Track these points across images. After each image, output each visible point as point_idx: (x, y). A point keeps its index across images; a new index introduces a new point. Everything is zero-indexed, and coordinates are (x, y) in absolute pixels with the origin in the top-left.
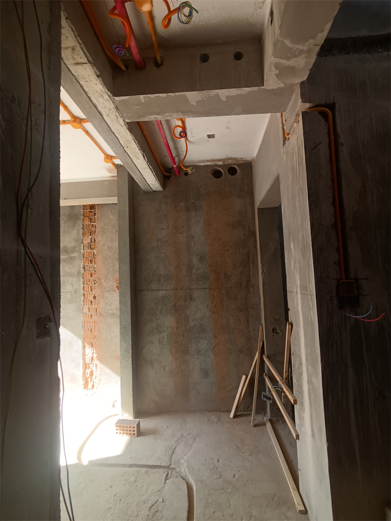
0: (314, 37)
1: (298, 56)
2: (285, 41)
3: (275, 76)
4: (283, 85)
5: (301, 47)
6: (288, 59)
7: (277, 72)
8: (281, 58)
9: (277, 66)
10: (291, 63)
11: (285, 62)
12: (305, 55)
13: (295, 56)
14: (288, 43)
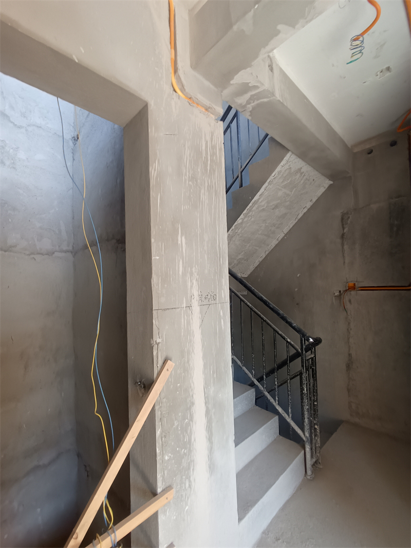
0: (251, 112)
1: (247, 101)
2: (268, 99)
3: (249, 82)
4: (232, 82)
5: (252, 104)
6: (251, 96)
7: (250, 85)
8: (259, 92)
9: (256, 87)
10: (247, 96)
11: (253, 93)
12: (243, 104)
13: (250, 99)
14: (265, 100)
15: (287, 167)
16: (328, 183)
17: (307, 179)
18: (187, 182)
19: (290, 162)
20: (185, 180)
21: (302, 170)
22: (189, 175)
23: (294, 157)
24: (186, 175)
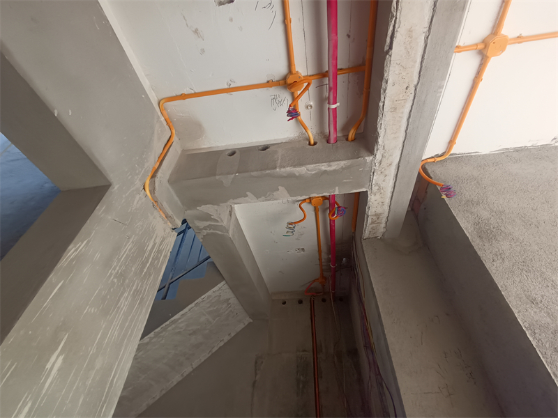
0: (204, 236)
1: (205, 227)
2: (222, 233)
3: (212, 214)
4: (198, 208)
5: (208, 231)
7: (212, 217)
8: (217, 225)
9: (216, 221)
10: (206, 224)
11: (212, 223)
12: (200, 228)
13: (208, 226)
14: (220, 233)
15: (217, 293)
16: (248, 320)
17: (231, 311)
18: (112, 278)
19: (221, 290)
20: (111, 274)
21: (230, 301)
22: (118, 271)
23: (226, 286)
24: (114, 269)
